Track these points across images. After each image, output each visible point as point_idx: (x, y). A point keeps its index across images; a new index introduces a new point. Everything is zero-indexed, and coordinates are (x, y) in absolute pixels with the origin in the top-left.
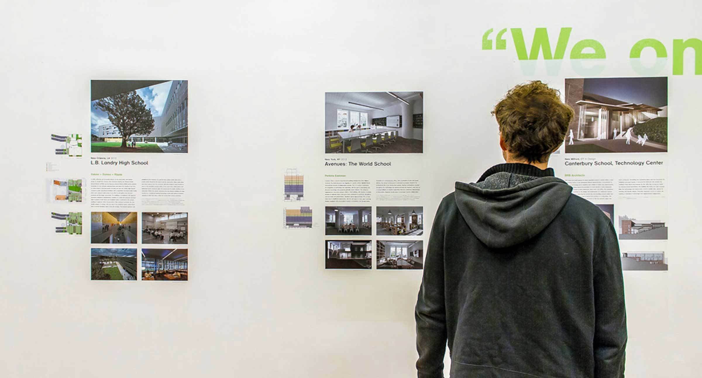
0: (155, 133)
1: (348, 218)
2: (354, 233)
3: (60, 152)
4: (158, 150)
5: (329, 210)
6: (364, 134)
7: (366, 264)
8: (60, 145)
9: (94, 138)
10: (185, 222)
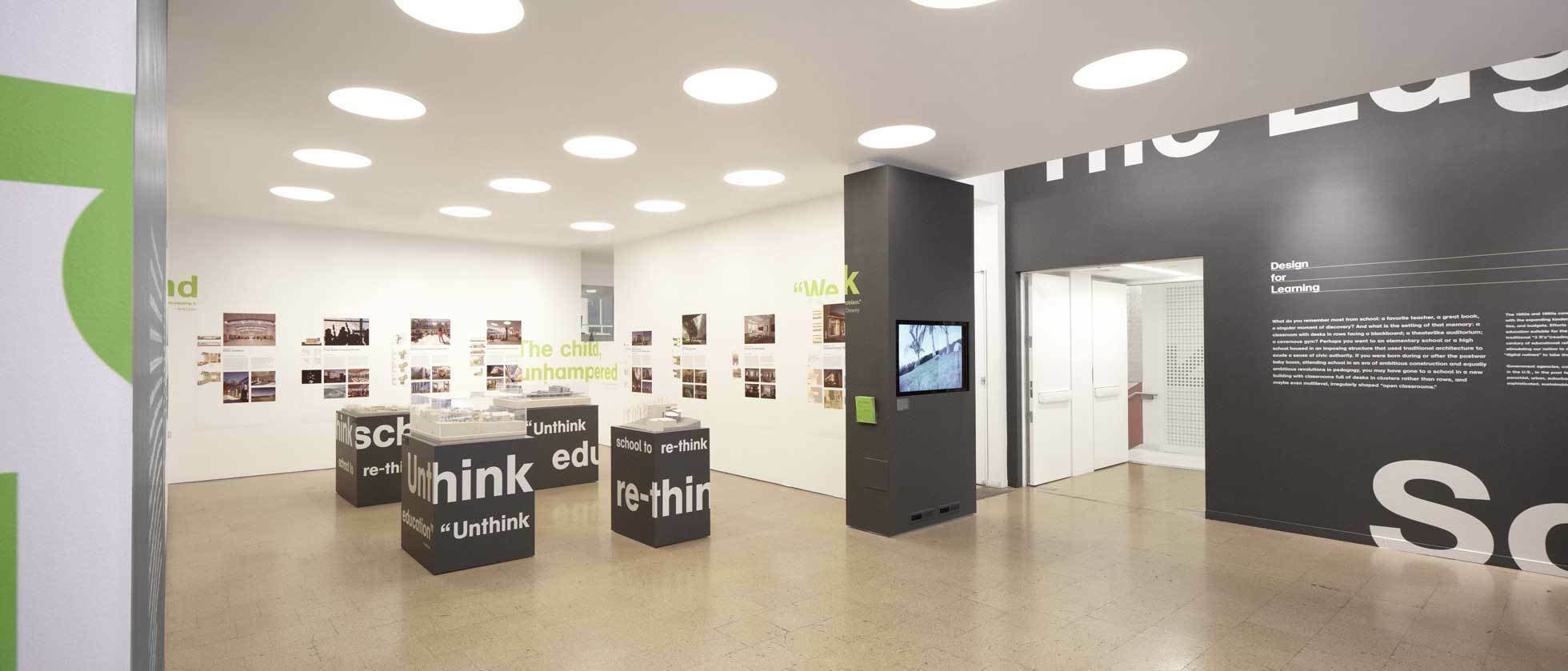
0: (698, 337)
1: (752, 374)
2: (753, 381)
3: (675, 345)
4: (698, 343)
5: (746, 369)
6: (756, 334)
7: (757, 396)
8: (675, 342)
9: (683, 339)
10: (705, 374)
